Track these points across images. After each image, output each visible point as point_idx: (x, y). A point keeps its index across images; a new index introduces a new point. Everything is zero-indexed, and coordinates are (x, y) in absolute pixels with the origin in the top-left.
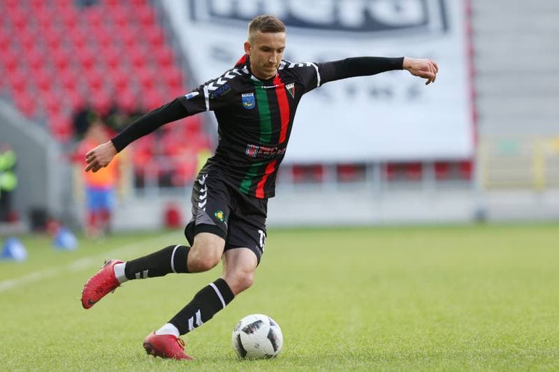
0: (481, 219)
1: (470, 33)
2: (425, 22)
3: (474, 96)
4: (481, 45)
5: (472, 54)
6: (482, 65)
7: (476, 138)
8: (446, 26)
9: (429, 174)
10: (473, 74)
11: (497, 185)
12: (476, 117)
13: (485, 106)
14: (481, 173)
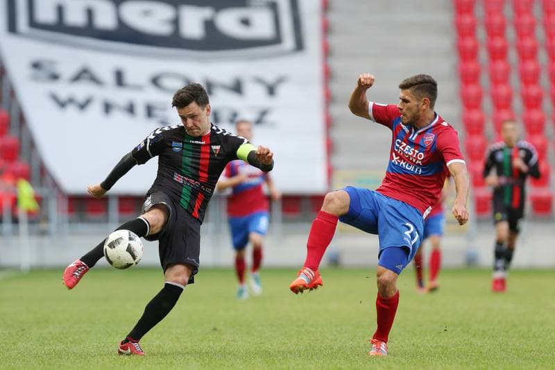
7: (330, 172)
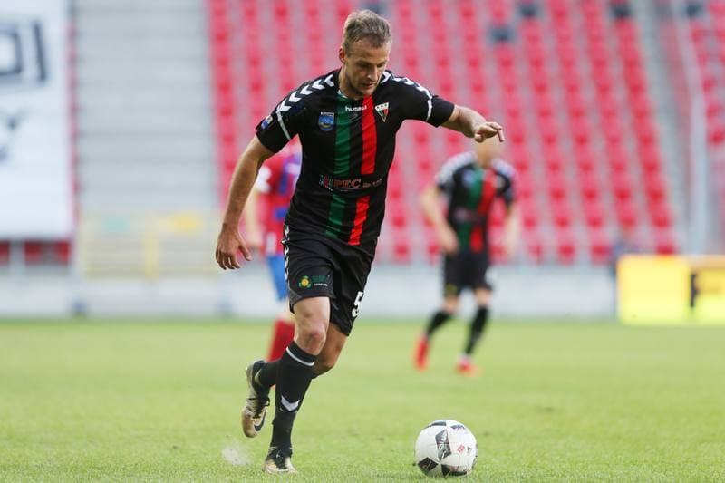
0: (80, 313)
1: (74, 85)
2: (18, 69)
3: (76, 162)
4: (86, 98)
5: (74, 110)
6: (86, 123)
8: (43, 76)
9: (17, 256)
10: (76, 135)
11: (100, 271)
12: (77, 188)
13: (89, 174)
14: (81, 257)
